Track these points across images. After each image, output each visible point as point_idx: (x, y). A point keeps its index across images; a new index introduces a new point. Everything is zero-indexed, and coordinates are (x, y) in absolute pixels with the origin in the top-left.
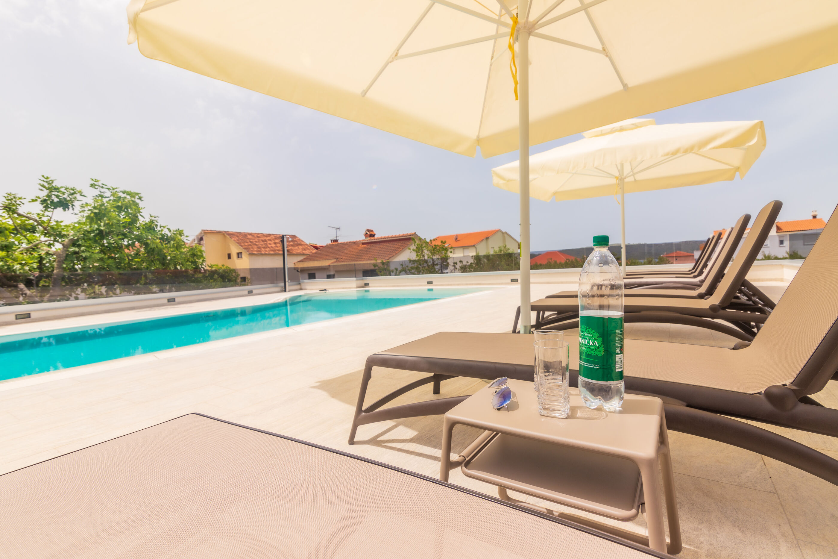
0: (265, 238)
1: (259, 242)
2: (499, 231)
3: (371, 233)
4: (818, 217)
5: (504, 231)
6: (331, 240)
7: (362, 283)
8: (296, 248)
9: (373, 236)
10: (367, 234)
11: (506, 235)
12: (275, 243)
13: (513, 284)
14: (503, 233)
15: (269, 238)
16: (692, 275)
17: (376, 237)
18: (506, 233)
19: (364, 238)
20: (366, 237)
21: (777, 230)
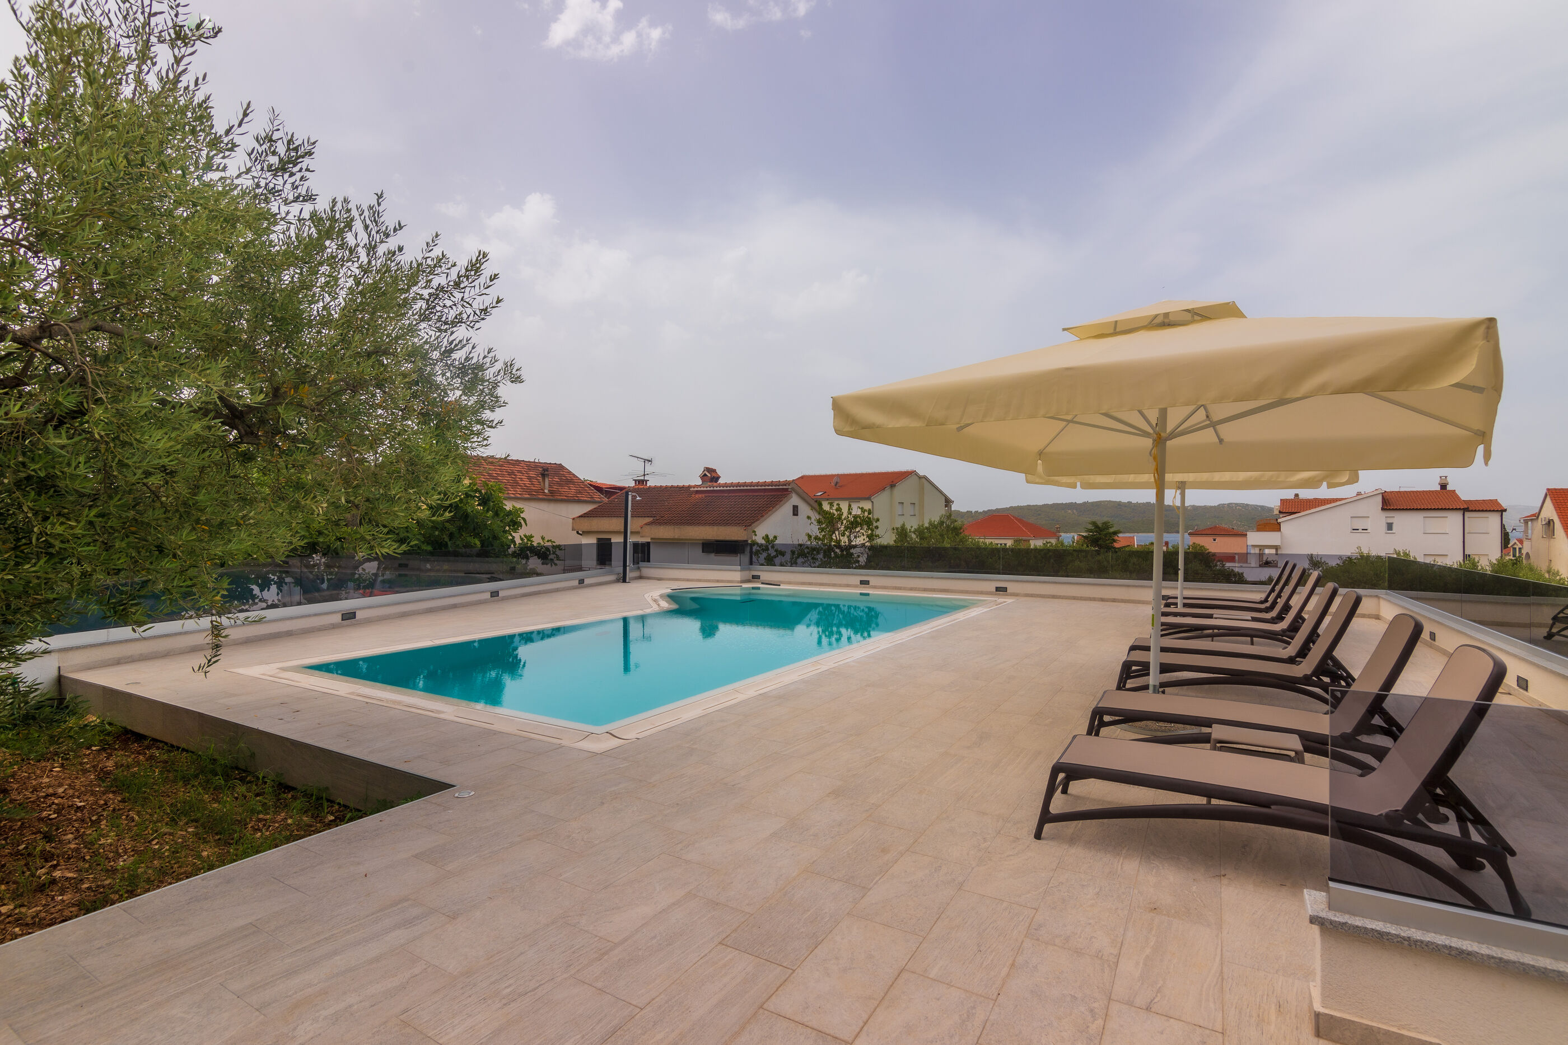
0: (512, 467)
1: (503, 476)
2: (912, 473)
3: (714, 475)
4: (1449, 488)
5: (921, 474)
6: (635, 481)
7: (748, 574)
8: (566, 489)
9: (716, 479)
10: (705, 475)
11: (924, 480)
12: (530, 478)
13: (999, 595)
14: (920, 477)
15: (518, 468)
16: (1268, 616)
17: (721, 481)
18: (925, 478)
19: (699, 482)
20: (703, 481)
21: (1383, 505)
